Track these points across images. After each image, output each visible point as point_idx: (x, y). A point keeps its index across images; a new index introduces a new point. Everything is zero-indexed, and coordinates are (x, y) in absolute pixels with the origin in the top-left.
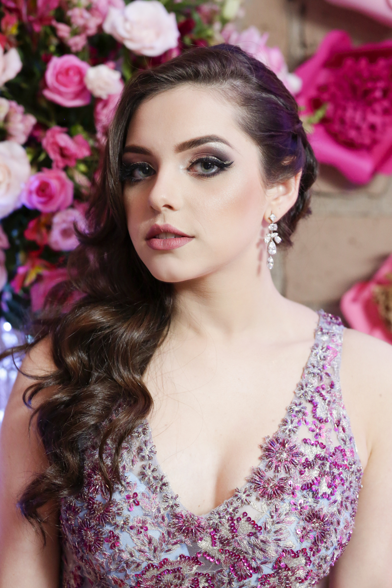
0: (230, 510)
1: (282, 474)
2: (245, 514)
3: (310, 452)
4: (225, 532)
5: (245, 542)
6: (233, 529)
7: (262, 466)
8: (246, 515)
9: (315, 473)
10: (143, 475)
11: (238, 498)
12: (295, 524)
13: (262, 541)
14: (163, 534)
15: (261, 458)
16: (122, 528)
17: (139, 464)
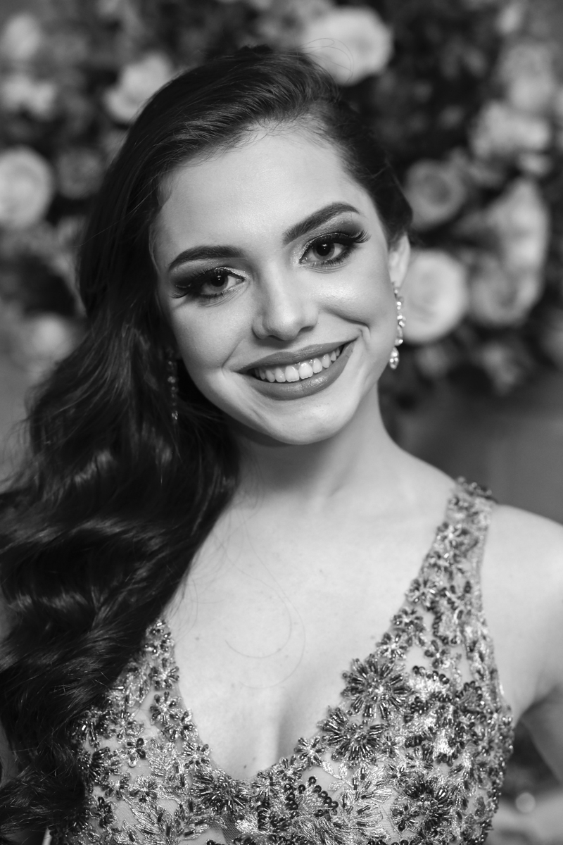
0: (289, 773)
1: (376, 720)
2: (312, 780)
3: (424, 687)
4: (278, 807)
5: (310, 825)
6: (292, 804)
7: (344, 706)
8: (314, 783)
9: (429, 721)
10: (155, 711)
11: (303, 755)
12: (392, 800)
13: (336, 825)
14: (181, 806)
15: (343, 694)
16: (118, 793)
17: (150, 696)
